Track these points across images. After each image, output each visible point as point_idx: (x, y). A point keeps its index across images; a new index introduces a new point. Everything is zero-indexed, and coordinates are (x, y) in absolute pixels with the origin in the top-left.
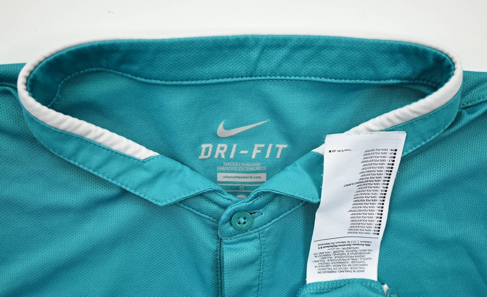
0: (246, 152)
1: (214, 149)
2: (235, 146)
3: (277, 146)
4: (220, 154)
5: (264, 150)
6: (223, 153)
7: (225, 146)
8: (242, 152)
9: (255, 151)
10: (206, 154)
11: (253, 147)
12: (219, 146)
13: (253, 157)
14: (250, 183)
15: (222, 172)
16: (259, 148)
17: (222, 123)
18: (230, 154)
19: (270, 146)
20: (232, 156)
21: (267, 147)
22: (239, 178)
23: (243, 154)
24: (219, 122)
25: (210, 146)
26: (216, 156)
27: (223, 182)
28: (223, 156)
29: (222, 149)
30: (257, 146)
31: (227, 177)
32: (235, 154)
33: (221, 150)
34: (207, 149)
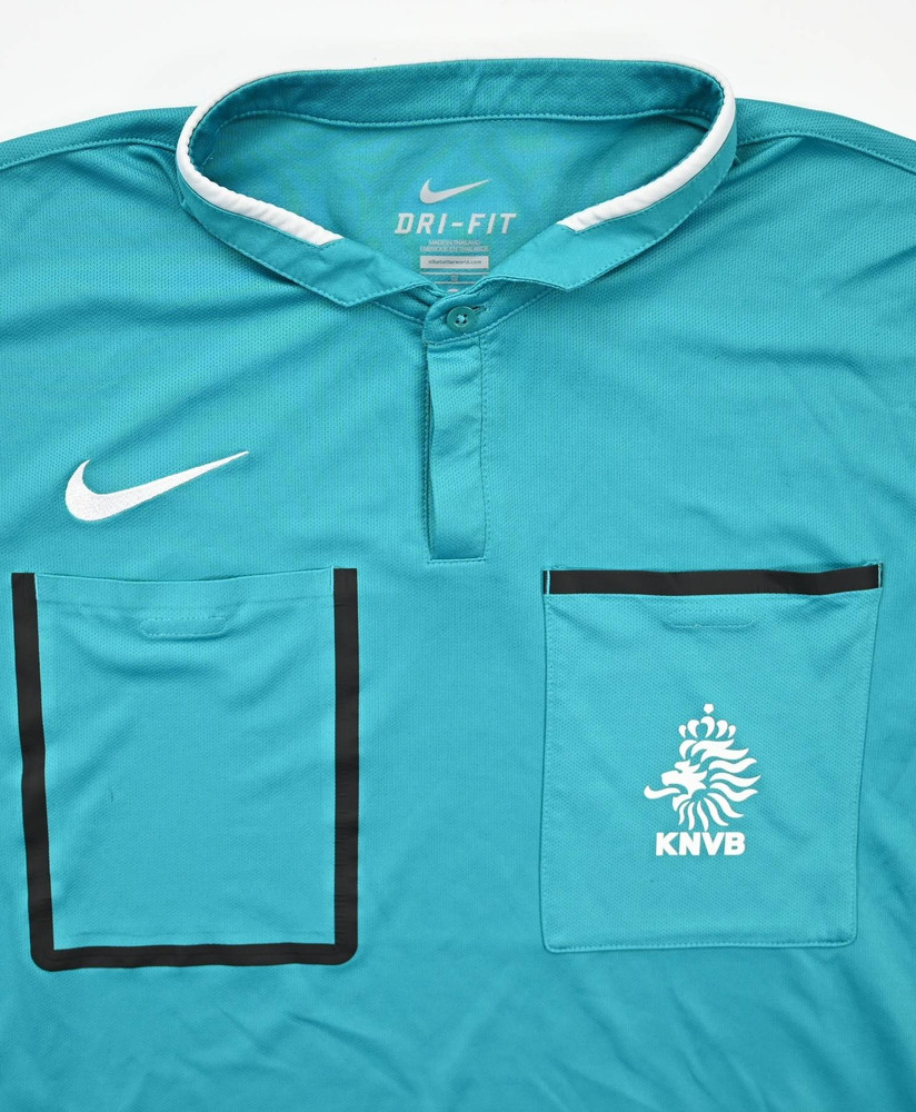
0: (460, 224)
1: (416, 220)
2: (444, 216)
3: (502, 215)
4: (424, 228)
5: (484, 222)
6: (427, 225)
7: (432, 216)
8: (454, 224)
9: (473, 224)
10: (405, 227)
11: (470, 219)
12: (423, 216)
13: (470, 231)
14: (466, 270)
15: (427, 254)
16: (477, 220)
17: (426, 184)
18: (437, 228)
19: (493, 215)
20: (440, 231)
21: (488, 217)
22: (451, 263)
23: (456, 227)
24: (423, 182)
25: (411, 216)
26: (419, 231)
27: (428, 270)
28: (428, 231)
29: (427, 220)
30: (474, 216)
31: (434, 262)
32: (445, 228)
33: (425, 222)
34: (407, 219)
